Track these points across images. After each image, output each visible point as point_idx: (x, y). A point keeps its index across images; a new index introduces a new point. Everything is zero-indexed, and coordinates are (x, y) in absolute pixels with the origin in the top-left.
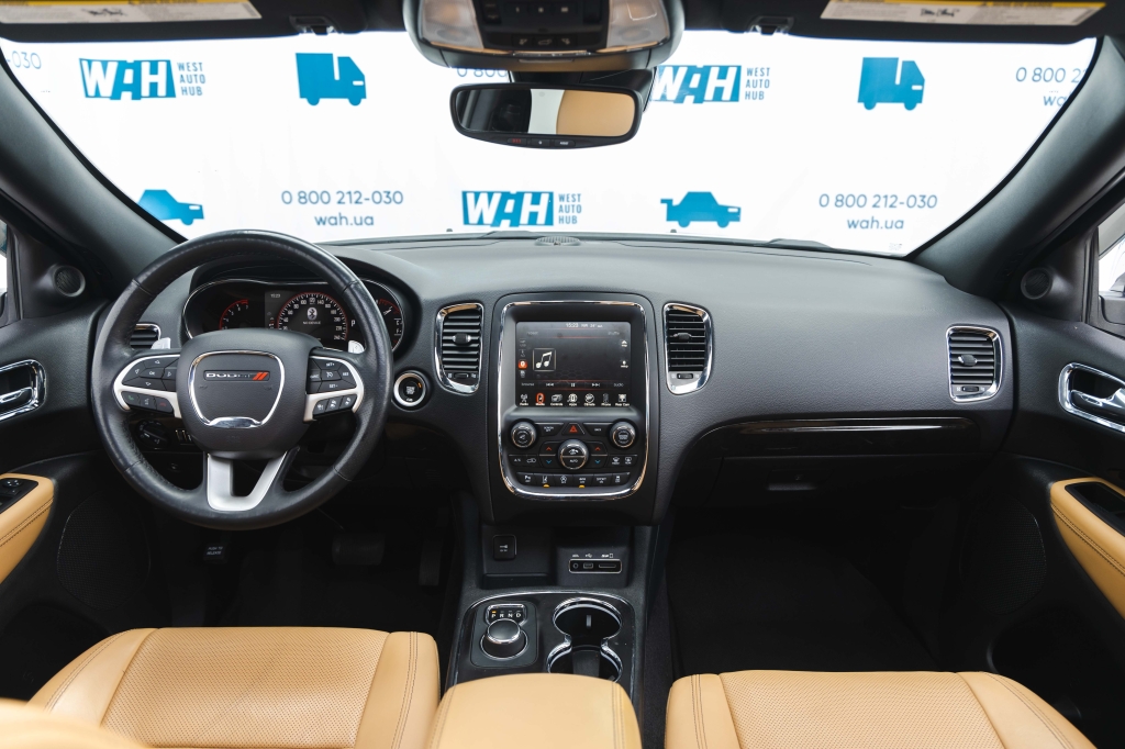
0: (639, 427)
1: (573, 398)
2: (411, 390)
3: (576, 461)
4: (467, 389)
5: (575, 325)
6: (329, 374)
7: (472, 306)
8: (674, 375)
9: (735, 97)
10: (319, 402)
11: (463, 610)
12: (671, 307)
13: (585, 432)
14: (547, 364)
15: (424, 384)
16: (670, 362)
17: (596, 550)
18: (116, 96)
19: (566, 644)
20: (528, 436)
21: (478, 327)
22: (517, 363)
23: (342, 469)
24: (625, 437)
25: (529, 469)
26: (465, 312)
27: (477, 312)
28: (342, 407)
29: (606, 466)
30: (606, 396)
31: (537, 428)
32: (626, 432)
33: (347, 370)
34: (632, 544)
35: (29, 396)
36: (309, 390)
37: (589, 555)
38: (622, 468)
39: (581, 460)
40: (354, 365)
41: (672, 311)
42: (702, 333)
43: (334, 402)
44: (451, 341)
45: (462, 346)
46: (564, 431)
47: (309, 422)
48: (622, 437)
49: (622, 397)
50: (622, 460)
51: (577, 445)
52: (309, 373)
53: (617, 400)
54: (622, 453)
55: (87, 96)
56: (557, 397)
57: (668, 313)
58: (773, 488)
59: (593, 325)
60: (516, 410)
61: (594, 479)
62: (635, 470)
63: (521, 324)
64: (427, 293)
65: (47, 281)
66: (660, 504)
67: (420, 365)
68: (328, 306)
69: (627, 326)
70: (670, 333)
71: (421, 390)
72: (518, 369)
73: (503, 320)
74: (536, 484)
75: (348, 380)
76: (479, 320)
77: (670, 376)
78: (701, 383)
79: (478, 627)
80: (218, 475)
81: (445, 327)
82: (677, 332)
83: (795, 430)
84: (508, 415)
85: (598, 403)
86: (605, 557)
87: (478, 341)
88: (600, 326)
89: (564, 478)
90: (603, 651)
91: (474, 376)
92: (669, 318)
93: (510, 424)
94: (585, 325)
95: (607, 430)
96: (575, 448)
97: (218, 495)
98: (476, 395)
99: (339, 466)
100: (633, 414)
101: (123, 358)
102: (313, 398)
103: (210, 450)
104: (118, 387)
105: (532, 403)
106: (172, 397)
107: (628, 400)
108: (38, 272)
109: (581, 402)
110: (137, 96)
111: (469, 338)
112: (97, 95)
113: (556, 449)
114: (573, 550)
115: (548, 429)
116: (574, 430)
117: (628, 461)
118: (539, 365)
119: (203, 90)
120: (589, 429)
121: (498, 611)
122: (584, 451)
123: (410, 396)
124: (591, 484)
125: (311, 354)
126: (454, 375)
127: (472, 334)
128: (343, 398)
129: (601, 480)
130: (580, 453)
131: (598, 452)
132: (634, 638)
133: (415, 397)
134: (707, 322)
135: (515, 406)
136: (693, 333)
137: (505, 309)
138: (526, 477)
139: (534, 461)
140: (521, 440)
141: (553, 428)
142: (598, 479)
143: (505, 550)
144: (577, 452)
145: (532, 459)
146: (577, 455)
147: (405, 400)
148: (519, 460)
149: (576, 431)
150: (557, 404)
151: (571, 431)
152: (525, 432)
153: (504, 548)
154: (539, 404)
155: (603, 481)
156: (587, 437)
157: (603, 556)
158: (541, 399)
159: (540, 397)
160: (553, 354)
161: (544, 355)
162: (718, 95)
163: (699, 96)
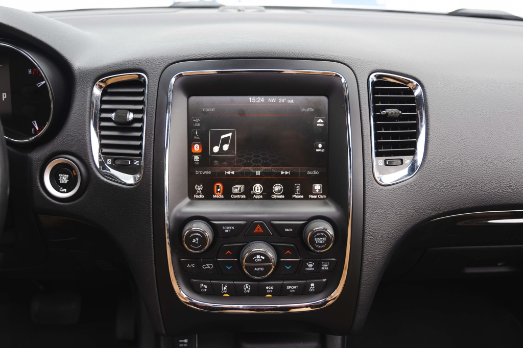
0: (339, 227)
1: (258, 188)
2: (64, 179)
3: (262, 269)
4: (129, 179)
5: (260, 100)
7: (133, 76)
8: (381, 161)
12: (377, 77)
13: (272, 233)
14: (226, 147)
15: (80, 172)
16: (377, 146)
20: (203, 239)
21: (142, 103)
22: (190, 147)
24: (323, 240)
25: (205, 275)
26: (126, 83)
27: (140, 83)
29: (298, 273)
30: (298, 188)
31: (215, 229)
32: (323, 233)
38: (317, 273)
39: (267, 269)
41: (379, 82)
42: (413, 109)
44: (109, 120)
45: (124, 126)
46: (247, 232)
48: (318, 240)
49: (318, 187)
50: (318, 266)
51: (264, 249)
53: (311, 191)
54: (319, 258)
57: (374, 84)
59: (282, 99)
60: (189, 204)
61: (283, 287)
63: (194, 99)
64: (80, 62)
66: (361, 314)
67: (74, 149)
69: (324, 99)
70: (376, 109)
71: (76, 178)
72: (191, 154)
73: (170, 94)
74: (214, 293)
76: (142, 94)
77: (377, 163)
78: (412, 169)
81: (103, 102)
82: (384, 108)
84: (178, 212)
85: (288, 195)
87: (141, 120)
88: (291, 100)
89: (247, 287)
91: (137, 163)
92: (375, 92)
93: (181, 224)
94: (272, 99)
95: (300, 230)
96: (261, 254)
98: (138, 186)
100: (330, 210)
105: (208, 195)
107: (324, 191)
109: (267, 194)
111: (131, 116)
113: (238, 252)
115: (228, 229)
116: (258, 230)
117: (325, 266)
118: (216, 149)
120: (278, 229)
122: (271, 254)
123: (63, 186)
124: (280, 293)
126: (114, 160)
127: (135, 111)
129: (293, 288)
130: (267, 259)
131: (288, 256)
133: (69, 187)
134: (419, 96)
135: (187, 200)
136: (403, 109)
137: (173, 80)
138: (202, 285)
139: (211, 266)
140: (194, 244)
141: (233, 228)
142: (289, 288)
143: (185, 345)
144: (263, 258)
145: (208, 265)
146: (263, 261)
147: (58, 190)
148: (193, 265)
149: (261, 231)
150: (238, 196)
151: (256, 231)
152: (198, 234)
153: (184, 343)
154: (218, 197)
155: (295, 289)
156: (276, 238)
158: (219, 190)
159: (218, 187)
160: (233, 136)
161: (223, 137)
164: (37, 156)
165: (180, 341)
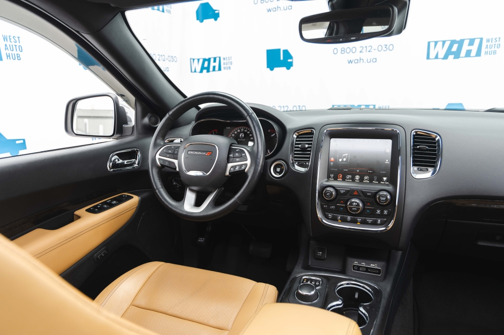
0: (392, 195)
1: (357, 177)
2: (278, 170)
3: (356, 209)
4: (302, 170)
5: (361, 140)
6: (237, 154)
7: (309, 131)
8: (416, 168)
10: (232, 167)
11: (292, 277)
12: (416, 132)
13: (361, 195)
14: (345, 159)
15: (285, 167)
16: (413, 161)
17: (368, 262)
18: (201, 71)
19: (339, 302)
20: (331, 194)
21: (311, 141)
22: (329, 159)
23: (238, 198)
24: (384, 199)
25: (331, 211)
26: (306, 133)
27: (312, 133)
28: (241, 169)
29: (373, 214)
30: (375, 178)
31: (337, 191)
32: (385, 196)
33: (244, 153)
34: (388, 261)
35: (134, 163)
36: (228, 162)
37: (364, 263)
38: (382, 215)
39: (358, 209)
40: (248, 151)
41: (417, 134)
42: (435, 147)
43: (238, 167)
44: (298, 147)
45: (304, 149)
46: (350, 193)
47: (227, 176)
48: (382, 198)
49: (385, 179)
50: (382, 212)
51: (357, 201)
52: (229, 153)
53: (382, 180)
54: (383, 207)
55: (192, 72)
56: (349, 176)
57: (414, 135)
58: (480, 243)
60: (327, 181)
61: (365, 220)
62: (390, 217)
63: (333, 139)
64: (289, 126)
65: (146, 120)
66: (404, 239)
67: (283, 158)
68: (248, 132)
69: (389, 142)
70: (415, 145)
71: (283, 169)
72: (330, 162)
73: (323, 137)
74: (334, 219)
75: (245, 157)
76: (312, 137)
77: (413, 169)
78: (433, 174)
79: (296, 285)
80: (190, 197)
81: (296, 141)
82: (418, 145)
83: (495, 206)
84: (322, 183)
85: (371, 181)
86: (372, 266)
87: (310, 147)
89: (349, 218)
90: (360, 311)
91: (307, 163)
92: (414, 138)
93: (323, 188)
94: (366, 141)
95: (375, 194)
96: (356, 202)
97: (188, 205)
98: (306, 173)
99: (237, 196)
100: (390, 188)
101: (160, 145)
102: (230, 165)
103: (188, 186)
104: (158, 156)
105: (336, 179)
106: (176, 162)
107: (388, 180)
108: (143, 116)
109: (361, 180)
110: (208, 71)
111: (307, 146)
112: (195, 71)
113: (346, 202)
114: (355, 260)
115: (342, 192)
116: (355, 193)
117: (386, 212)
118: (340, 160)
119: (231, 68)
120: (365, 194)
121: (308, 280)
122: (361, 205)
123: (278, 172)
124: (364, 223)
125: (231, 145)
126: (299, 163)
127: (308, 144)
128: (241, 165)
130: (358, 205)
131: (368, 206)
132: (379, 307)
133: (280, 173)
134: (438, 140)
135: (326, 179)
136: (429, 146)
137: (325, 131)
138: (329, 215)
139: (334, 207)
140: (328, 196)
141: (345, 191)
142: (368, 220)
143: (321, 255)
146: (356, 205)
147: (275, 174)
148: (326, 206)
149: (357, 194)
150: (349, 180)
152: (330, 192)
154: (340, 180)
155: (371, 222)
156: (363, 197)
157: (371, 265)
158: (340, 177)
160: (348, 155)
161: (344, 155)
162: (468, 54)
163: (457, 55)
164: (270, 161)
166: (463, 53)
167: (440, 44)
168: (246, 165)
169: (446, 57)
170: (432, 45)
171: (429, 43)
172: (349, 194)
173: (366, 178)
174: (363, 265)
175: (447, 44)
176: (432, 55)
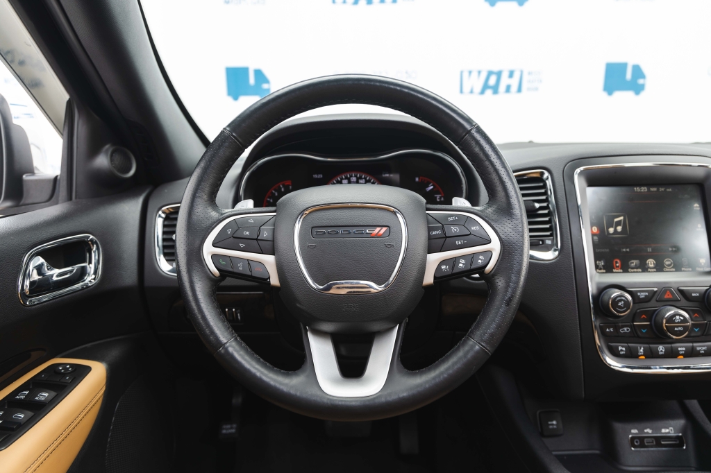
1: (651, 263)
3: (681, 329)
4: (547, 256)
5: (643, 189)
6: (456, 229)
9: (519, 90)
10: (443, 262)
13: (679, 297)
14: (619, 229)
17: (658, 425)
20: (626, 303)
21: (544, 194)
22: (591, 229)
25: (623, 339)
26: (530, 179)
27: (540, 179)
28: (473, 267)
29: (706, 334)
30: (685, 262)
31: (632, 294)
36: (430, 249)
37: (648, 430)
39: (685, 328)
40: (484, 218)
43: (462, 261)
46: (659, 297)
47: (428, 287)
49: (703, 261)
52: (430, 229)
53: (698, 264)
56: (634, 263)
59: (662, 189)
61: (694, 348)
63: (589, 189)
65: (102, 161)
72: (592, 234)
73: (577, 184)
74: (630, 355)
75: (479, 236)
76: (544, 187)
80: (321, 352)
87: (546, 208)
89: (662, 349)
91: (548, 242)
94: (653, 189)
95: (706, 294)
98: (558, 261)
102: (434, 259)
104: (208, 249)
105: (609, 270)
106: (268, 261)
107: (708, 264)
108: (94, 151)
109: (660, 267)
111: (537, 205)
115: (642, 295)
116: (669, 296)
118: (611, 230)
120: (686, 295)
122: (688, 316)
124: (691, 354)
125: (426, 208)
127: (538, 201)
128: (473, 256)
129: (702, 350)
130: (685, 320)
131: (696, 319)
137: (577, 173)
138: (620, 348)
139: (628, 330)
140: (620, 307)
141: (647, 294)
142: (698, 349)
143: (555, 427)
144: (682, 318)
145: (625, 329)
146: (682, 321)
148: (611, 330)
149: (671, 296)
150: (635, 270)
151: (666, 297)
152: (623, 298)
153: (553, 425)
154: (617, 271)
155: (704, 350)
156: (684, 302)
157: (663, 431)
158: (617, 265)
159: (617, 263)
160: (624, 219)
161: (616, 220)
162: (508, 89)
163: (495, 90)
165: (550, 423)
166: (502, 88)
167: (475, 74)
168: (489, 254)
169: (482, 92)
170: (466, 75)
171: (462, 73)
172: (655, 298)
173: (667, 263)
174: (648, 433)
175: (484, 75)
176: (466, 89)
